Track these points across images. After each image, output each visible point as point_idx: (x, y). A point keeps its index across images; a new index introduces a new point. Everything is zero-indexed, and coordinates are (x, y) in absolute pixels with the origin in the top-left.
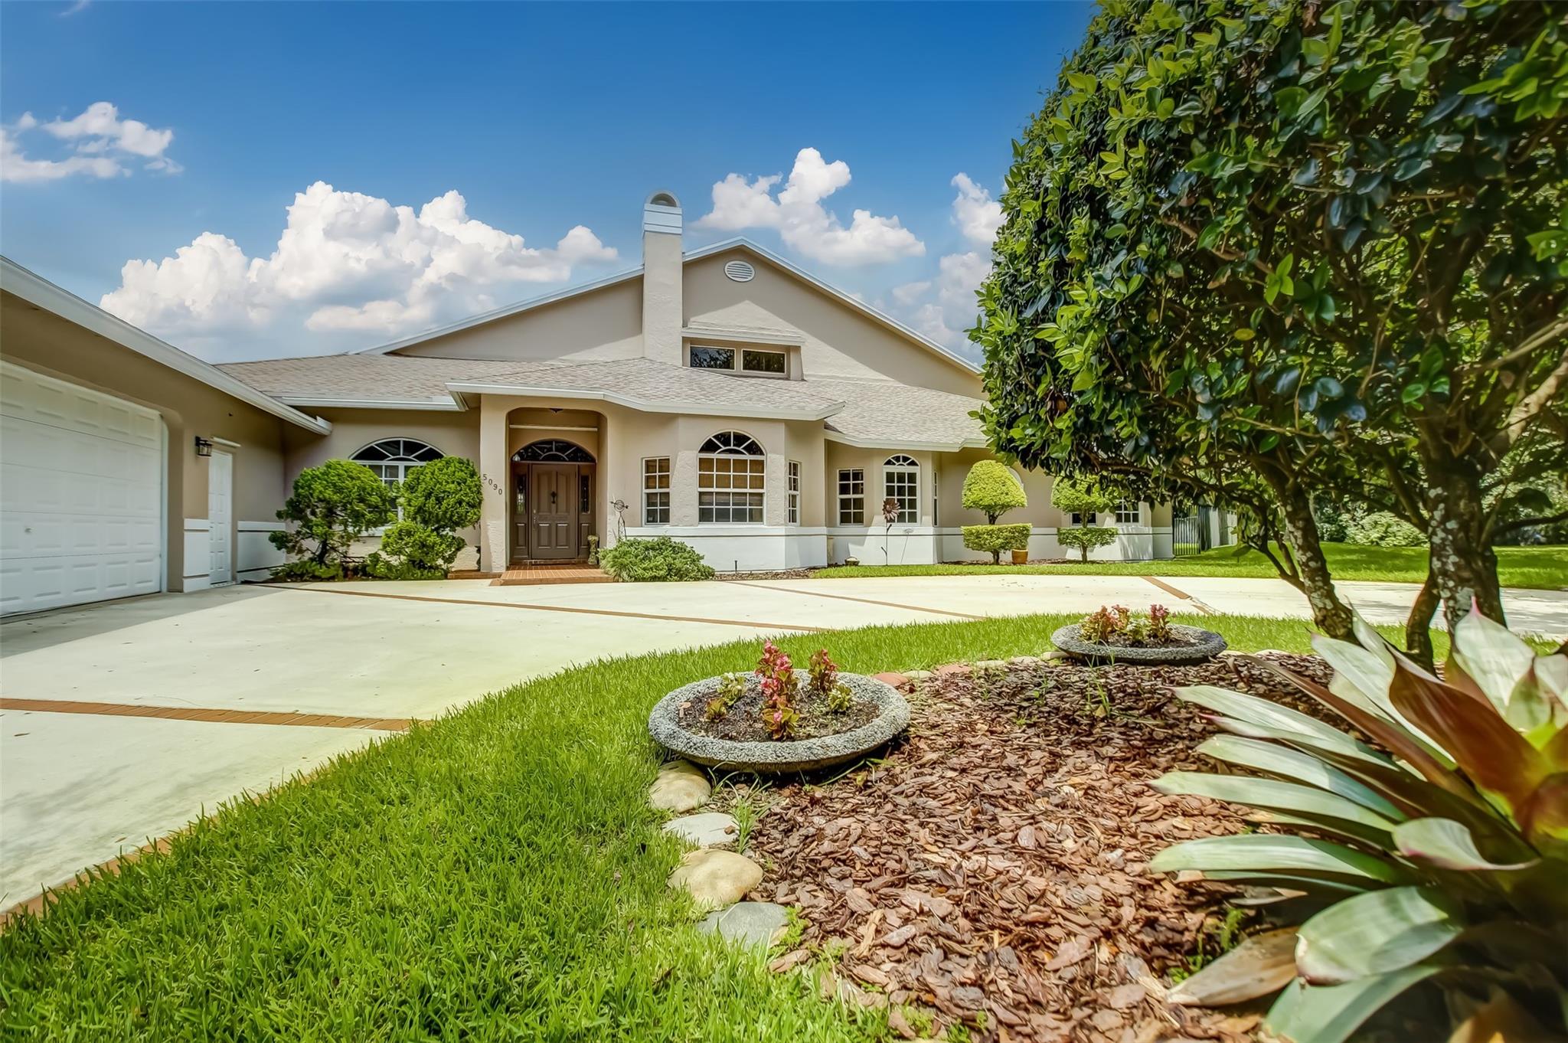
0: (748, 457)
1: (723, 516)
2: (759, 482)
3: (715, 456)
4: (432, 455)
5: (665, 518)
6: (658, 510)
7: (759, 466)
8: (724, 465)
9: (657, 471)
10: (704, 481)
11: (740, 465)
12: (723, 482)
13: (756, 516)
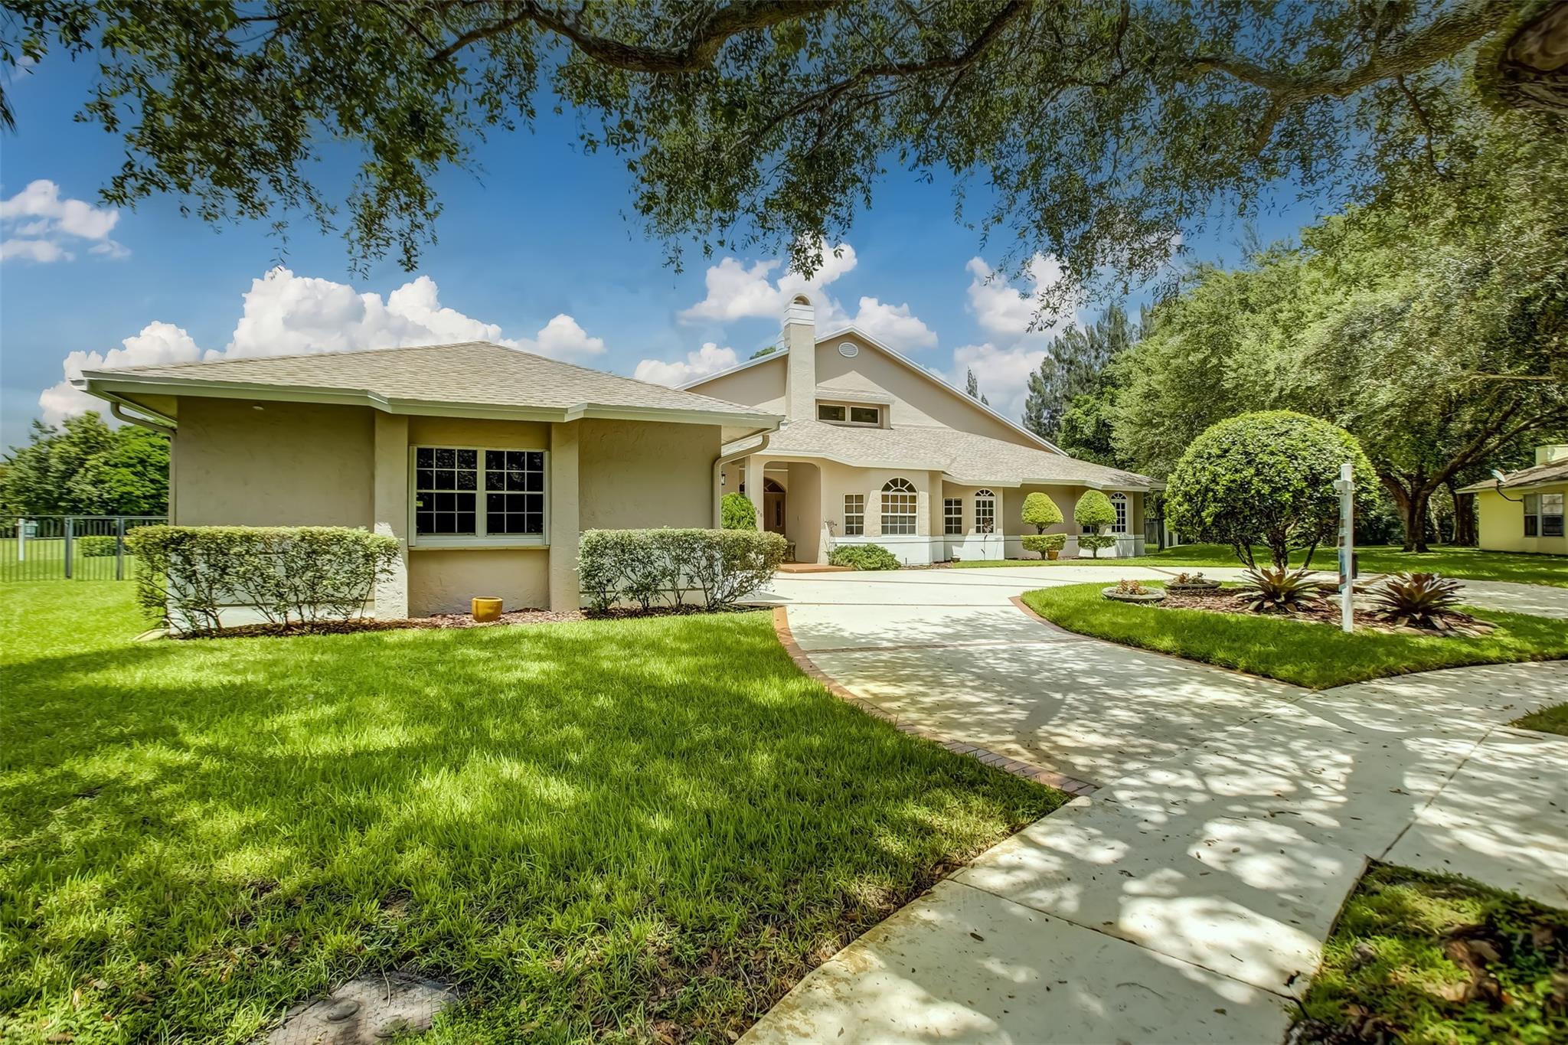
0: (908, 494)
1: (894, 529)
2: (914, 509)
3: (890, 493)
5: (860, 530)
6: (855, 526)
7: (913, 499)
8: (895, 499)
9: (855, 502)
10: (885, 509)
11: (904, 499)
12: (894, 509)
13: (912, 528)
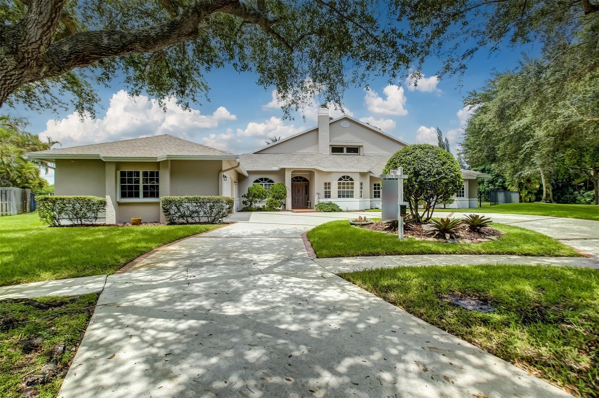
0: (350, 182)
1: (344, 196)
2: (352, 188)
3: (342, 182)
4: (271, 181)
5: (329, 197)
6: (328, 195)
7: (353, 184)
8: (344, 184)
9: (327, 185)
10: (339, 188)
11: (348, 184)
12: (344, 188)
13: (352, 196)
